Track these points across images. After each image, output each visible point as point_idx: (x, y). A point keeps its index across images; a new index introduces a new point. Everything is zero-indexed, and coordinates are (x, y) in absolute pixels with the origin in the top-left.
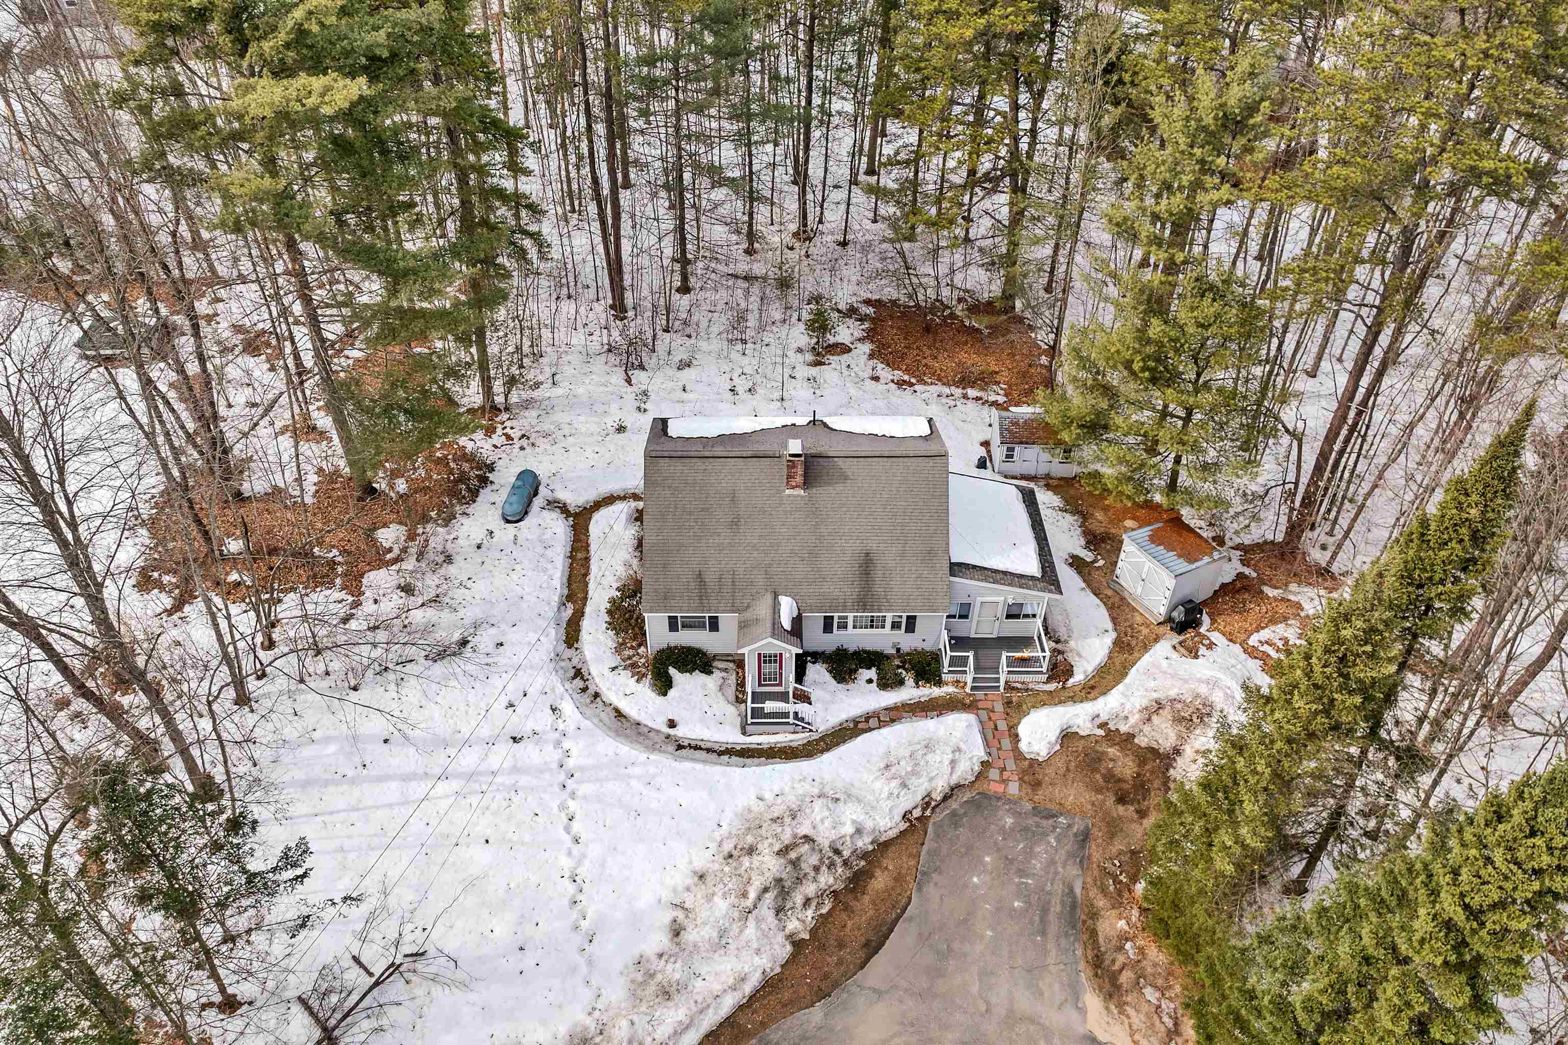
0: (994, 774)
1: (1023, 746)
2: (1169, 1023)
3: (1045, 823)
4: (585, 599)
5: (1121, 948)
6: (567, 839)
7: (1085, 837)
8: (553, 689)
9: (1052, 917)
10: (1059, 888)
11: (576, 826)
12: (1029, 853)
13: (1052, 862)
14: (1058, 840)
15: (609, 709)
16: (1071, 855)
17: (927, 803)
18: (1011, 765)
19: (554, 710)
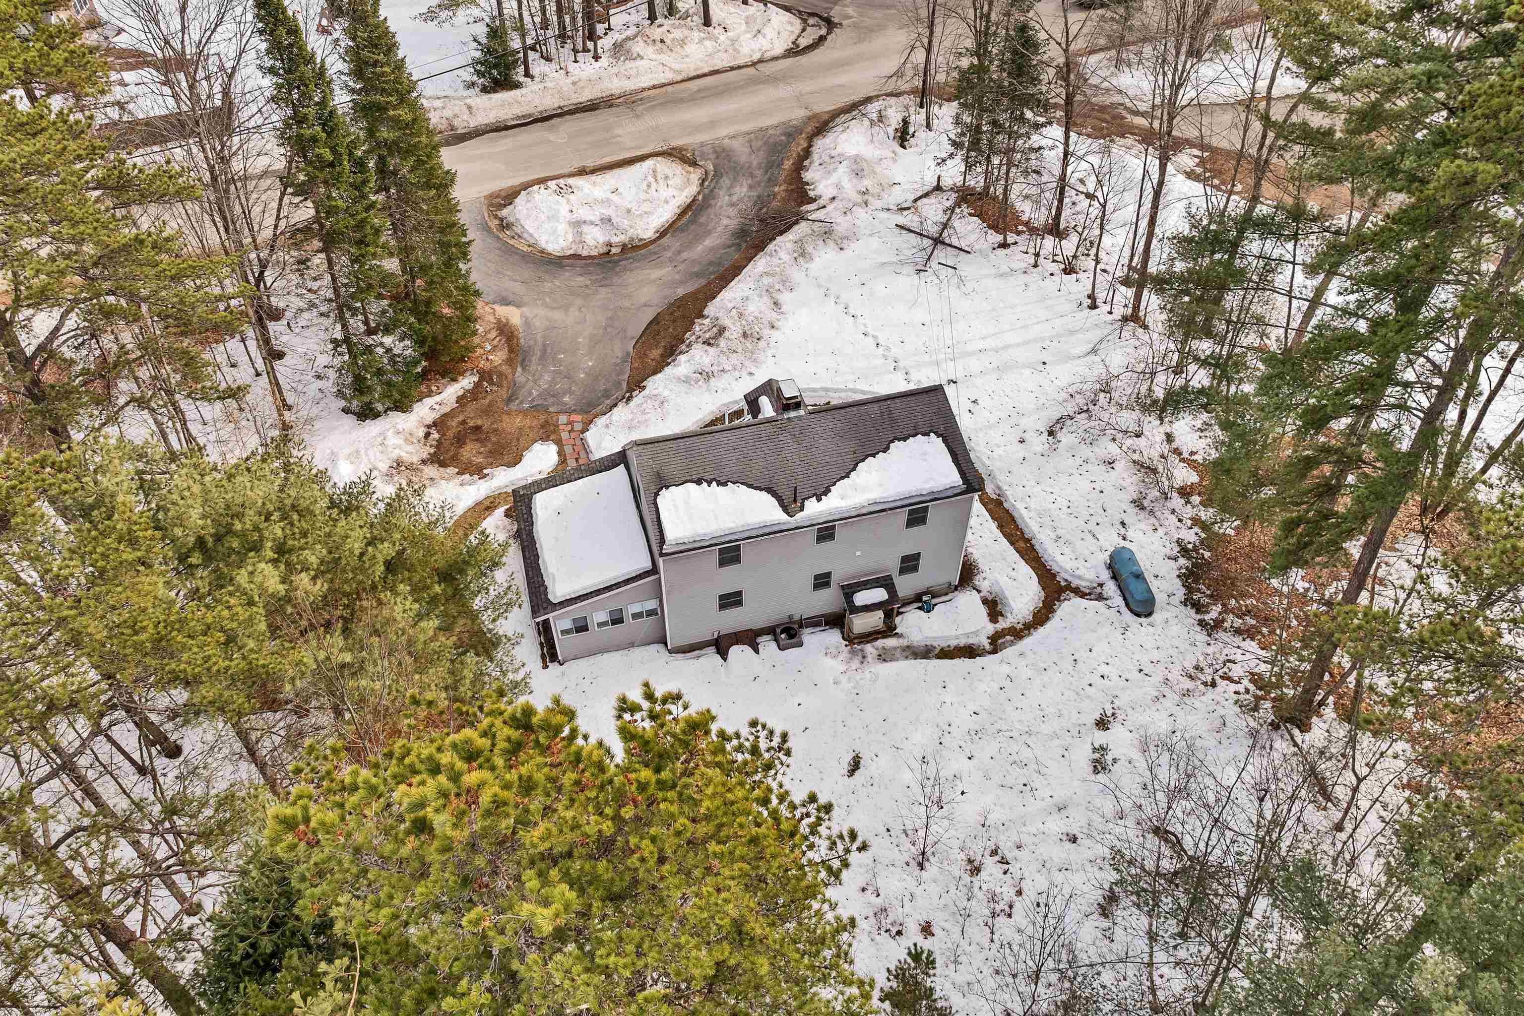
0: (578, 427)
1: (553, 448)
3: (540, 402)
5: (495, 347)
6: (871, 332)
7: (510, 400)
9: (538, 353)
10: (533, 367)
12: (553, 382)
13: (535, 382)
14: (530, 394)
16: (521, 387)
17: (629, 399)
18: (565, 436)
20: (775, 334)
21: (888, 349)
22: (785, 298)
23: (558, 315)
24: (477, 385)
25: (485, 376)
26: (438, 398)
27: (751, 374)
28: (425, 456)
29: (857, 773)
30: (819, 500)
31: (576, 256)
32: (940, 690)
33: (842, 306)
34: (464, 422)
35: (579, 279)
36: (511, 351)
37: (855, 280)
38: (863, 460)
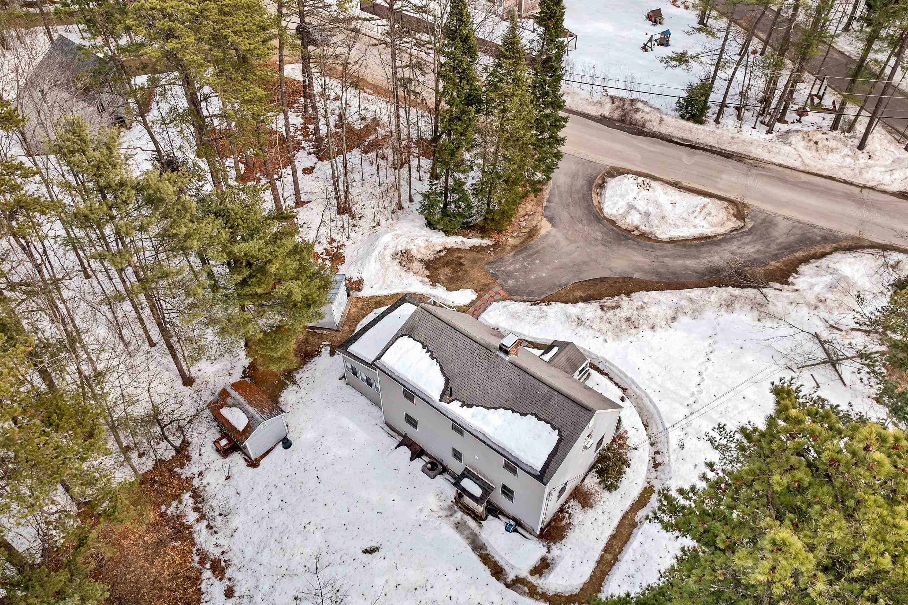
0: (497, 297)
1: (474, 297)
2: (526, 217)
3: (499, 274)
4: (624, 517)
5: (518, 236)
6: (704, 375)
7: (490, 263)
8: (677, 459)
9: (530, 253)
10: (518, 257)
11: (698, 379)
12: (516, 270)
13: (510, 264)
14: (501, 267)
15: (650, 432)
16: (502, 262)
17: (536, 304)
18: (486, 296)
19: (682, 446)
20: (649, 333)
21: (700, 392)
22: (684, 320)
23: (564, 243)
24: (488, 247)
25: (496, 245)
26: (464, 240)
27: (606, 341)
28: (426, 258)
29: (368, 555)
30: (462, 406)
31: (613, 223)
32: (453, 568)
33: (711, 349)
34: (460, 258)
35: (598, 234)
36: (521, 243)
37: (740, 342)
38: (505, 409)
